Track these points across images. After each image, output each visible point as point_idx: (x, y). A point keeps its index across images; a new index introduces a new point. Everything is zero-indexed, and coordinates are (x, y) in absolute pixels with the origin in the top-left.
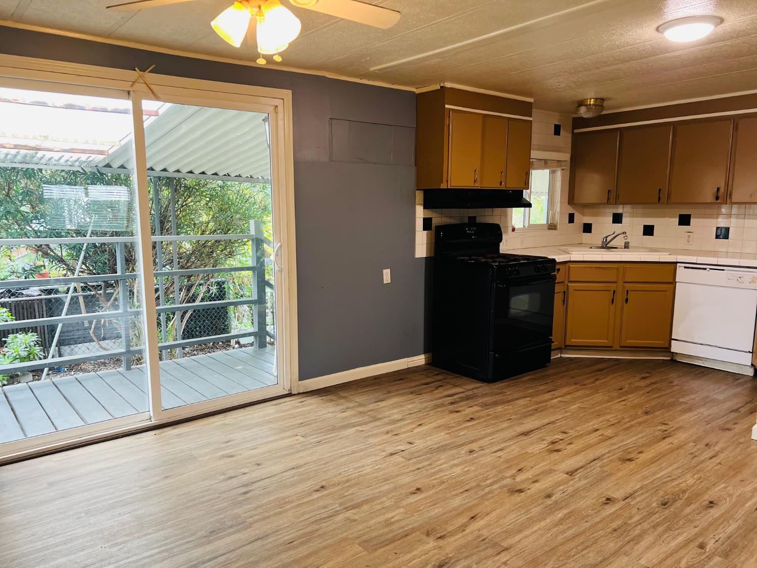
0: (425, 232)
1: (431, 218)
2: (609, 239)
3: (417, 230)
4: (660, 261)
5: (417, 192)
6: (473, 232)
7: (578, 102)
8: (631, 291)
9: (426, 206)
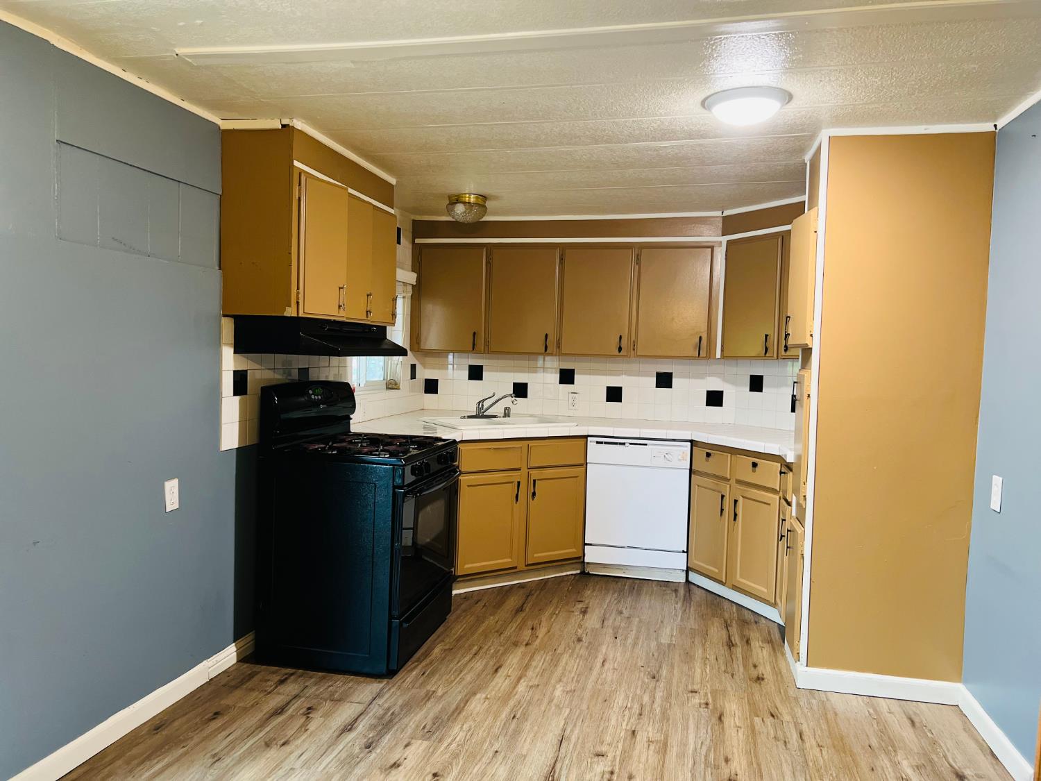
0: (237, 398)
1: (246, 371)
2: (486, 404)
3: (223, 396)
4: (571, 435)
5: (224, 320)
6: (320, 397)
7: (450, 197)
8: (538, 480)
9: (238, 350)
